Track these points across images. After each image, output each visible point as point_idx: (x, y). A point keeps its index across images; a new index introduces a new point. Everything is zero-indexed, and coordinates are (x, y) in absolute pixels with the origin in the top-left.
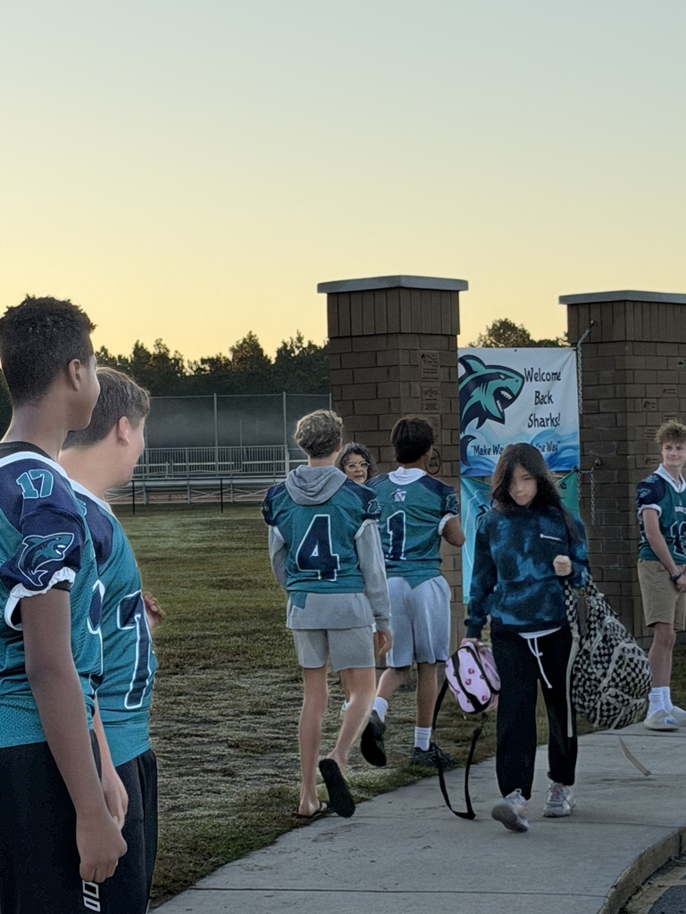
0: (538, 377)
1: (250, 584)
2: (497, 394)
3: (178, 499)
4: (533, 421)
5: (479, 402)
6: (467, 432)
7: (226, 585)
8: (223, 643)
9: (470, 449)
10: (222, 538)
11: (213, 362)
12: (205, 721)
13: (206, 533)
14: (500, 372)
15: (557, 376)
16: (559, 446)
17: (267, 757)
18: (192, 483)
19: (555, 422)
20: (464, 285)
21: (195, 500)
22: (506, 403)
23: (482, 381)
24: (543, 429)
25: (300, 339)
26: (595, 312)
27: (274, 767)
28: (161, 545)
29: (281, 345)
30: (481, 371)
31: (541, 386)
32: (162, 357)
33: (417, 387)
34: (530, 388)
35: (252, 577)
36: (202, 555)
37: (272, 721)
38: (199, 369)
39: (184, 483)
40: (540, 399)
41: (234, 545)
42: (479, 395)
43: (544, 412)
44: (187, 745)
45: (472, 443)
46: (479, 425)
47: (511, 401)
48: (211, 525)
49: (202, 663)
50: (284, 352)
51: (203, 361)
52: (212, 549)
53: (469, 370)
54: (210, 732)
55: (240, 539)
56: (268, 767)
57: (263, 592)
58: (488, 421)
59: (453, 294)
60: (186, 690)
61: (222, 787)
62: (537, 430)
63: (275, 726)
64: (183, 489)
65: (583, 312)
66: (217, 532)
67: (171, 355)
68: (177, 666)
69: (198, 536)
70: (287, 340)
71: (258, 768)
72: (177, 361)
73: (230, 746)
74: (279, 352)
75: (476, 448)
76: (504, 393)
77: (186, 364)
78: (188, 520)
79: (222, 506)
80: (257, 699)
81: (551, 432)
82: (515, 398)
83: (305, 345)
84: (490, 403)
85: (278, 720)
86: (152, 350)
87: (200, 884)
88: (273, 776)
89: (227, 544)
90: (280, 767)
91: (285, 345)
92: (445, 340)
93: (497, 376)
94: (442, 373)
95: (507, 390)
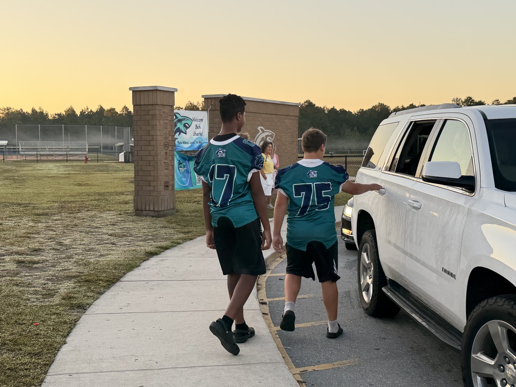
0: (196, 120)
1: (87, 185)
2: (184, 125)
3: (50, 158)
4: (195, 134)
5: (179, 128)
6: (175, 137)
7: (80, 185)
8: (90, 203)
9: (176, 142)
10: (72, 170)
11: (59, 115)
12: (97, 228)
13: (66, 169)
14: (186, 118)
15: (202, 120)
16: (202, 142)
17: (123, 238)
18: (55, 153)
19: (201, 134)
20: (176, 90)
21: (57, 158)
22: (187, 128)
23: (180, 121)
24: (197, 137)
25: (87, 109)
26: (213, 101)
27: (128, 242)
28: (53, 172)
29: (81, 111)
30: (180, 118)
31: (198, 123)
32: (42, 113)
33: (162, 122)
34: (194, 123)
35: (88, 183)
36: (67, 175)
37: (119, 227)
38: (54, 117)
39: (53, 153)
40: (197, 127)
41: (76, 172)
42: (179, 125)
43: (198, 131)
44: (94, 235)
45: (177, 140)
46: (179, 135)
47: (189, 127)
48: (66, 166)
49: (86, 209)
50: (82, 113)
51: (56, 115)
52: (69, 174)
53: (176, 117)
54: (100, 231)
55: (78, 171)
56: (126, 242)
57: (94, 187)
58: (182, 133)
59: (173, 92)
60: (85, 217)
61: (113, 248)
62: (196, 137)
63: (121, 229)
64: (52, 155)
65: (209, 100)
66: (69, 169)
67: (44, 112)
68: (79, 210)
69: (63, 169)
70: (84, 109)
71: (122, 242)
72: (47, 114)
73: (109, 235)
74: (81, 112)
75: (178, 142)
76: (186, 125)
77: (49, 115)
78: (58, 165)
79: (67, 160)
80: (110, 220)
81: (199, 138)
82: (190, 126)
83: (89, 111)
84: (182, 128)
85: (121, 227)
86: (38, 110)
87: (122, 279)
88: (129, 244)
89: (74, 172)
90: (129, 242)
91: (83, 111)
92: (170, 107)
93: (184, 120)
94: (169, 118)
95: (187, 124)
